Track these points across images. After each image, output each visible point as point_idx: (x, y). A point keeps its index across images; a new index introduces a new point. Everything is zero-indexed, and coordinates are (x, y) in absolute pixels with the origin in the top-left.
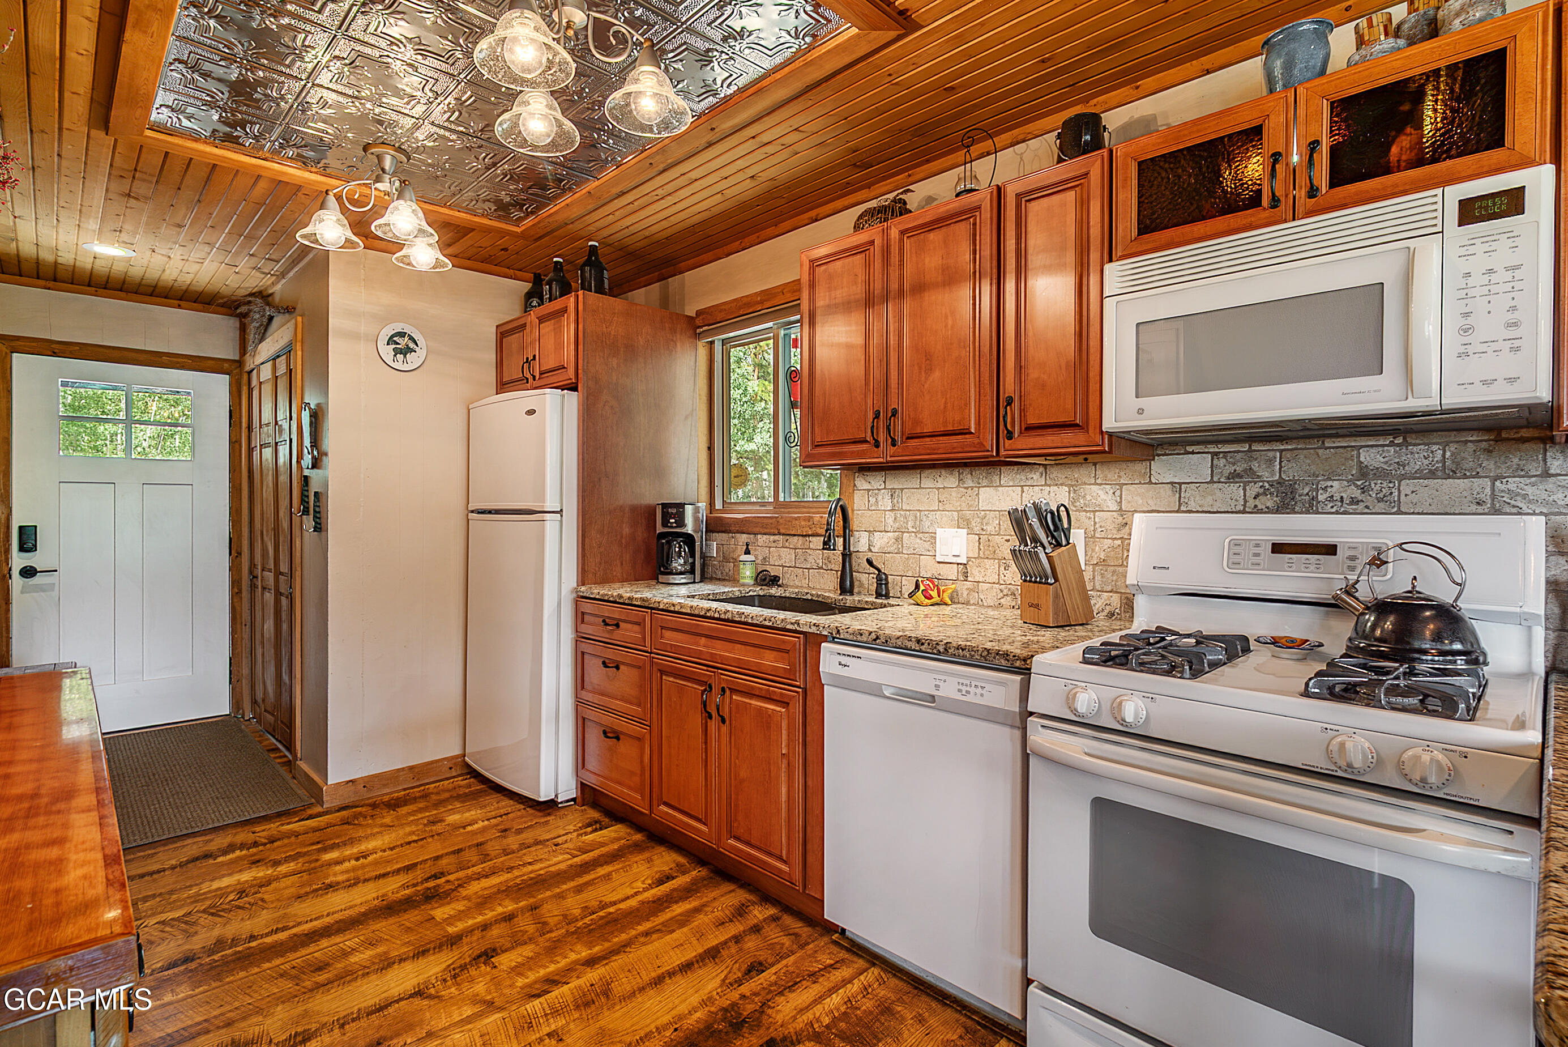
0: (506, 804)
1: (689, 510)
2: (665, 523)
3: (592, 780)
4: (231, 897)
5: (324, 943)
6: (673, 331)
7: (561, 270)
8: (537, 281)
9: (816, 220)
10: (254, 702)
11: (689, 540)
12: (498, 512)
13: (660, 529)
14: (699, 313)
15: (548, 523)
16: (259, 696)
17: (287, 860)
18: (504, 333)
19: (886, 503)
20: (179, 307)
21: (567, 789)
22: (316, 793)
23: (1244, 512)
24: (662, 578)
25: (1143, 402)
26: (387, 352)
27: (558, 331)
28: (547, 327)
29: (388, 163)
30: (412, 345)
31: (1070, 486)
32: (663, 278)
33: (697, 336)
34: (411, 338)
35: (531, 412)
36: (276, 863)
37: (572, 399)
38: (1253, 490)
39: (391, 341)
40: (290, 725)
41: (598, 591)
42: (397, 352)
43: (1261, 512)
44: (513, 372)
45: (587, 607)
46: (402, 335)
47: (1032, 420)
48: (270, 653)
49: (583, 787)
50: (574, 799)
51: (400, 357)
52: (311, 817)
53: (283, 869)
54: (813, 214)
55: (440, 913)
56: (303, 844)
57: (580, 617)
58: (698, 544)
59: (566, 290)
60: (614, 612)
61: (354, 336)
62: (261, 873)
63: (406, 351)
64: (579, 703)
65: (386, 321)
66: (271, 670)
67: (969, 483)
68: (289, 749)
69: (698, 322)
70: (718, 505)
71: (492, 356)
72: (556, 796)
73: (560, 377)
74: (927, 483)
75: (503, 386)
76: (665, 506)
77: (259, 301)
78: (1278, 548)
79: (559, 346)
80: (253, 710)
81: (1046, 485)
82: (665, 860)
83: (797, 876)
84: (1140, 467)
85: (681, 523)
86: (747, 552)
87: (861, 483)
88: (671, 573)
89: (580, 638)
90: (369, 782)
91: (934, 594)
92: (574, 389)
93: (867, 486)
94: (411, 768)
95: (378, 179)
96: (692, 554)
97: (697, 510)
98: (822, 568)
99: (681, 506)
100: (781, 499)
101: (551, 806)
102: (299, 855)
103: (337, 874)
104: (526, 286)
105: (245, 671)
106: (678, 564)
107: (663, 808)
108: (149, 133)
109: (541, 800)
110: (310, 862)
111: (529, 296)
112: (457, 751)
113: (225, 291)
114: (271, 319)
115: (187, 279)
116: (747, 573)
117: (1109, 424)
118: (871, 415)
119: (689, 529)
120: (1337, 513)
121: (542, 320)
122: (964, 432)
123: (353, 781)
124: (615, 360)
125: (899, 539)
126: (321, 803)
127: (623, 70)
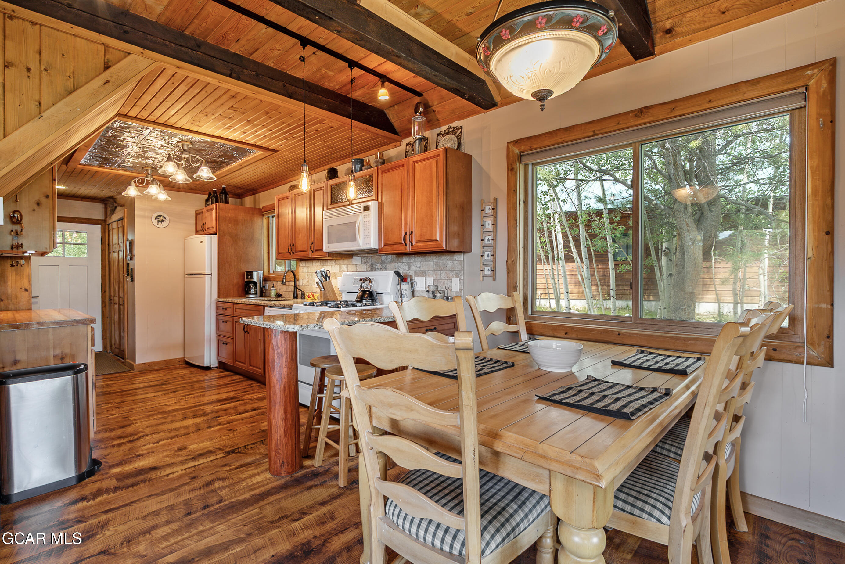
0: (195, 369)
1: (255, 274)
2: (247, 278)
3: (223, 360)
6: (253, 214)
7: (216, 193)
8: (210, 194)
10: (111, 346)
11: (255, 284)
12: (192, 275)
13: (246, 280)
14: (263, 207)
15: (206, 278)
16: (113, 343)
17: (121, 380)
18: (198, 214)
19: (306, 271)
20: (82, 200)
21: (214, 363)
22: (132, 367)
23: (364, 272)
24: (246, 296)
25: (329, 245)
26: (155, 222)
27: (211, 215)
28: (209, 213)
29: (150, 171)
30: (164, 219)
32: (254, 194)
33: (262, 215)
34: (164, 217)
35: (201, 242)
37: (215, 238)
38: (368, 266)
39: (156, 218)
40: (123, 351)
41: (221, 300)
42: (159, 221)
43: (367, 272)
44: (200, 228)
45: (221, 305)
46: (160, 216)
47: (316, 248)
48: (117, 326)
49: (220, 363)
50: (217, 367)
51: (160, 223)
52: (130, 373)
55: (164, 387)
56: (126, 378)
57: (218, 308)
58: (258, 285)
59: (217, 201)
60: (226, 305)
61: (144, 217)
63: (162, 221)
64: (218, 335)
65: (154, 211)
66: (117, 332)
67: (322, 264)
68: (123, 359)
69: (263, 210)
70: (271, 272)
71: (194, 222)
72: (211, 366)
73: (211, 231)
75: (197, 232)
76: (247, 272)
77: (111, 200)
79: (212, 220)
80: (111, 349)
82: (237, 377)
83: (262, 373)
84: (350, 260)
85: (252, 278)
86: (273, 287)
87: (302, 264)
88: (251, 294)
89: (218, 315)
90: (150, 364)
91: (311, 296)
92: (215, 234)
94: (165, 361)
95: (147, 177)
96: (256, 288)
97: (258, 274)
99: (252, 272)
101: (208, 368)
102: (125, 380)
104: (207, 197)
105: (108, 335)
106: (252, 291)
107: (237, 363)
108: (79, 166)
109: (205, 366)
110: (128, 380)
111: (207, 200)
112: (181, 356)
113: (99, 196)
114: (116, 207)
115: (86, 194)
116: (273, 294)
117: (324, 250)
118: (289, 246)
119: (255, 280)
121: (207, 211)
122: (305, 251)
123: (144, 363)
124: (230, 225)
125: (308, 281)
126: (133, 369)
127: (198, 168)
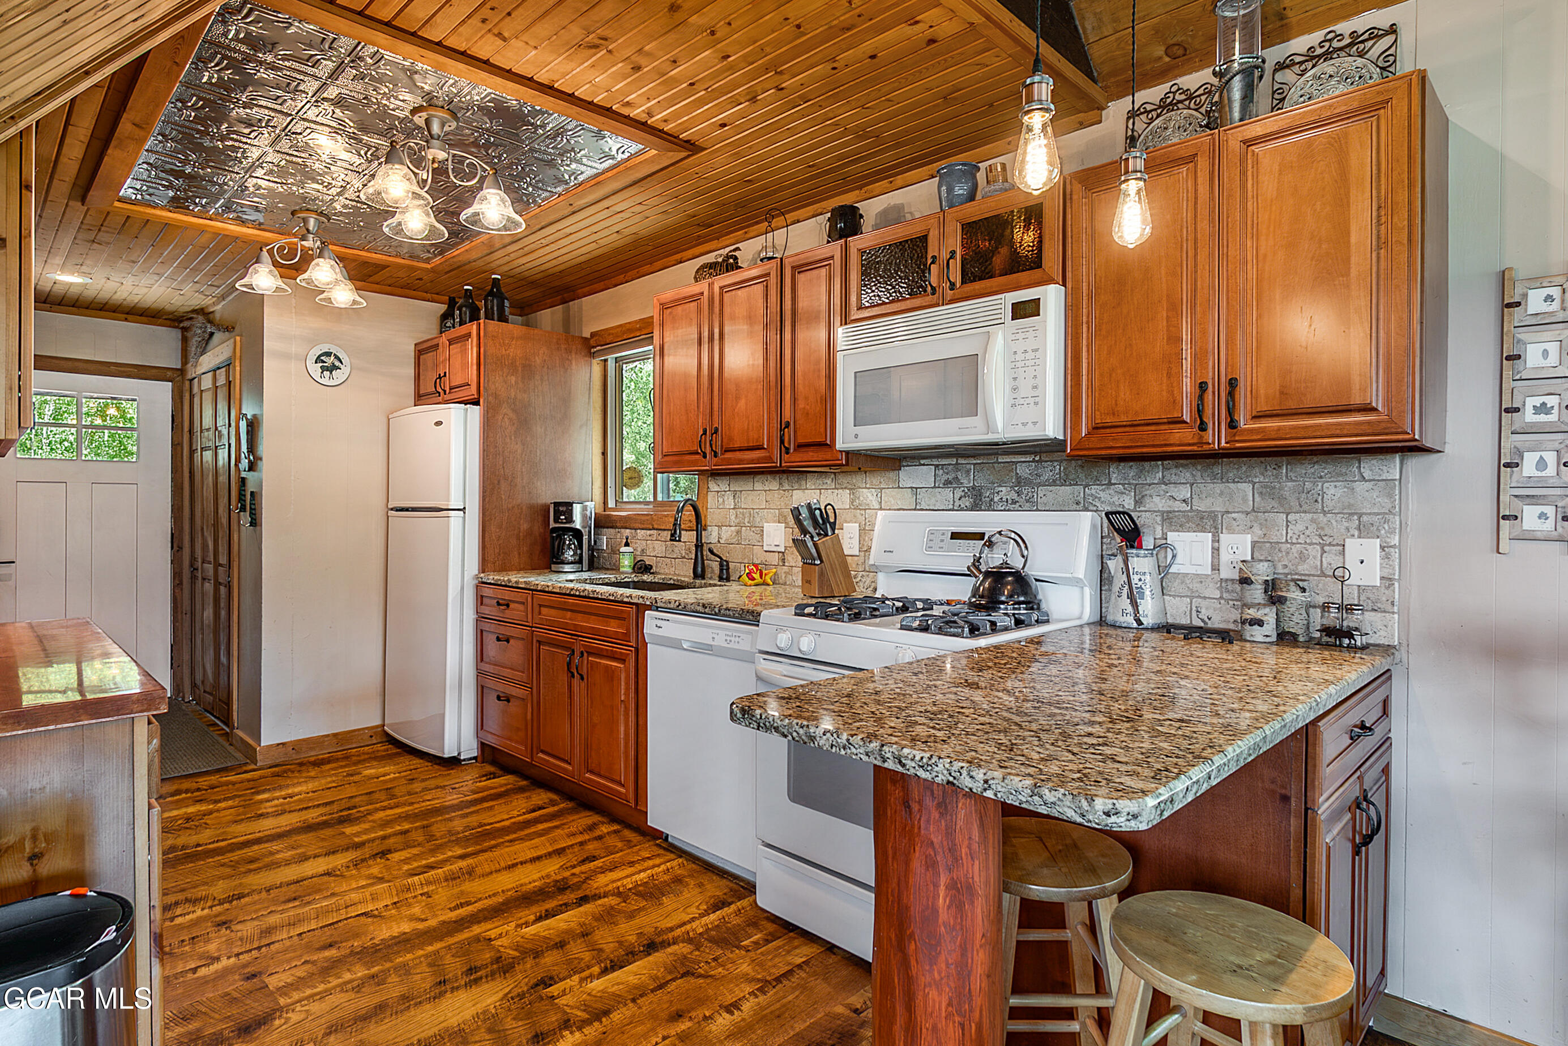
0: (417, 762)
1: (577, 509)
2: (556, 521)
3: (491, 740)
4: (180, 822)
5: (256, 847)
6: (569, 351)
7: (471, 297)
8: (452, 303)
9: (681, 262)
10: (194, 686)
11: (577, 534)
12: (414, 509)
13: (552, 525)
14: (593, 335)
15: (452, 519)
16: (199, 677)
17: (225, 799)
18: (422, 351)
19: (730, 502)
20: (126, 320)
21: (469, 749)
22: (250, 753)
23: (953, 510)
24: (554, 567)
25: (859, 429)
26: (315, 369)
27: (464, 352)
28: (455, 348)
29: (312, 224)
30: (337, 363)
31: (850, 489)
32: (564, 302)
33: (592, 355)
34: (337, 357)
35: (439, 423)
36: (216, 802)
37: (475, 412)
38: (959, 493)
39: (318, 360)
40: (228, 702)
41: (492, 578)
42: (323, 369)
43: (962, 510)
44: (428, 386)
45: (487, 591)
46: (328, 354)
47: (801, 440)
48: (209, 638)
49: (483, 746)
50: (475, 758)
51: (327, 373)
52: (246, 772)
53: (223, 805)
54: (678, 257)
55: (349, 830)
56: (237, 790)
57: (480, 600)
58: (585, 537)
59: (474, 317)
60: (506, 595)
61: (286, 356)
62: (204, 807)
63: (333, 368)
64: (480, 673)
65: (314, 343)
66: (210, 653)
67: (786, 486)
68: (227, 724)
69: (592, 342)
70: (611, 504)
71: (411, 371)
72: (459, 754)
73: (463, 394)
74: (758, 486)
75: (420, 398)
76: (557, 504)
77: (201, 318)
78: (955, 536)
79: (465, 365)
80: (193, 693)
81: (836, 488)
82: (541, 797)
83: (631, 796)
84: (892, 475)
85: (570, 519)
86: (627, 544)
87: (713, 486)
88: (563, 563)
89: (481, 618)
90: (297, 746)
91: (757, 576)
92: (476, 403)
93: (717, 489)
94: (335, 735)
95: (304, 238)
96: (580, 546)
97: (585, 509)
98: (684, 558)
99: (571, 504)
100: (660, 498)
101: (454, 762)
102: (235, 796)
103: (268, 808)
104: (444, 307)
105: (186, 657)
106: (569, 555)
107: (540, 755)
108: (117, 204)
109: (446, 756)
110: (245, 801)
111: (445, 317)
112: (377, 722)
113: (168, 308)
114: (212, 334)
116: (626, 563)
117: (840, 445)
118: (701, 432)
119: (578, 524)
120: (1005, 510)
121: (451, 342)
122: (760, 448)
123: (283, 744)
124: (513, 379)
125: (738, 532)
126: (255, 762)
127: (474, 191)
